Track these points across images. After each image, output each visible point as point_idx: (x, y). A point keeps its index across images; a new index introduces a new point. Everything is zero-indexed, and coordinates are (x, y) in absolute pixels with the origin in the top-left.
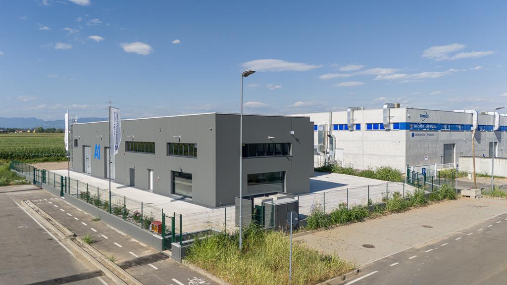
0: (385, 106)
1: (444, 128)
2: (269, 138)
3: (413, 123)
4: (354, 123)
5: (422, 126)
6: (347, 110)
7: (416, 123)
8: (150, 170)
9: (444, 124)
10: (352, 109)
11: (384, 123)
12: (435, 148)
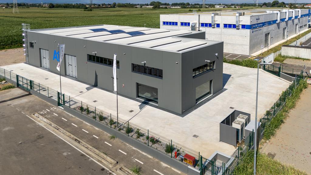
0: (237, 15)
1: (266, 25)
2: (206, 61)
3: (253, 25)
4: (216, 23)
5: (256, 26)
6: (211, 15)
8: (113, 78)
9: (266, 22)
10: (214, 15)
11: (236, 25)
12: (262, 37)
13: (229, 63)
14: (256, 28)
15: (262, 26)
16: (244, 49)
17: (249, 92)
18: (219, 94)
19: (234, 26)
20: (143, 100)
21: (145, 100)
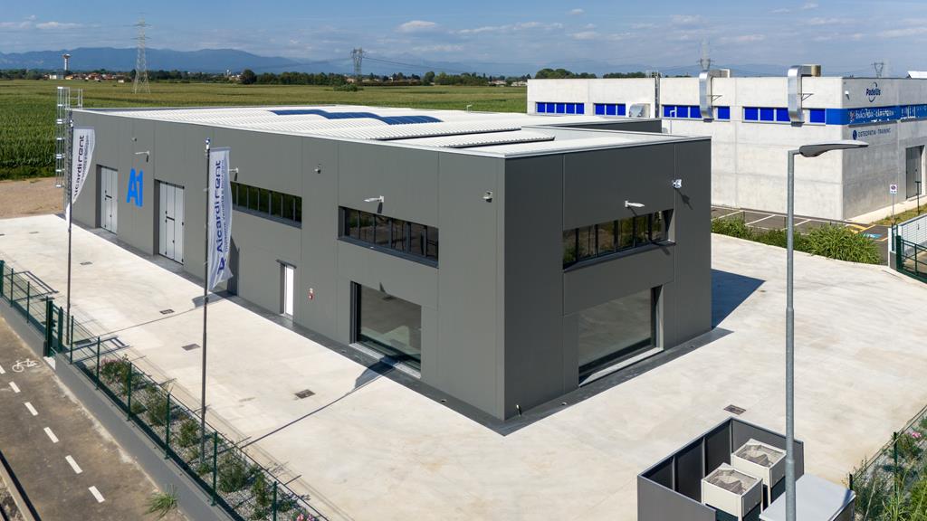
0: (793, 73)
1: (906, 115)
2: (627, 204)
3: (854, 110)
4: (715, 103)
5: (869, 115)
6: (698, 76)
7: (859, 109)
8: (283, 265)
9: (907, 106)
10: (709, 75)
11: (789, 110)
12: (893, 158)
13: (758, 240)
14: (867, 121)
15: (894, 119)
16: (822, 195)
17: (824, 348)
18: (692, 348)
19: (783, 115)
20: (378, 356)
21: (386, 355)
